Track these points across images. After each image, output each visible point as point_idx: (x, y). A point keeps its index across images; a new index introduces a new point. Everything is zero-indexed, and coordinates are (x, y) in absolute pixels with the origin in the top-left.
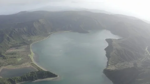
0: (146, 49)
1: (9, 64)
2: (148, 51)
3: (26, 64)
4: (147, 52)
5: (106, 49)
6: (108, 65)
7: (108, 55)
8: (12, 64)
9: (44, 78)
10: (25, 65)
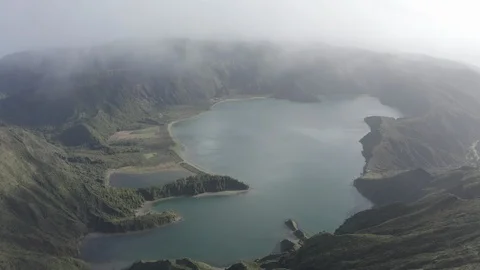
0: (474, 146)
1: (125, 165)
2: (475, 151)
3: (168, 164)
4: (472, 154)
5: (362, 141)
6: (365, 172)
7: (367, 154)
8: (132, 164)
9: (217, 191)
10: (168, 168)
